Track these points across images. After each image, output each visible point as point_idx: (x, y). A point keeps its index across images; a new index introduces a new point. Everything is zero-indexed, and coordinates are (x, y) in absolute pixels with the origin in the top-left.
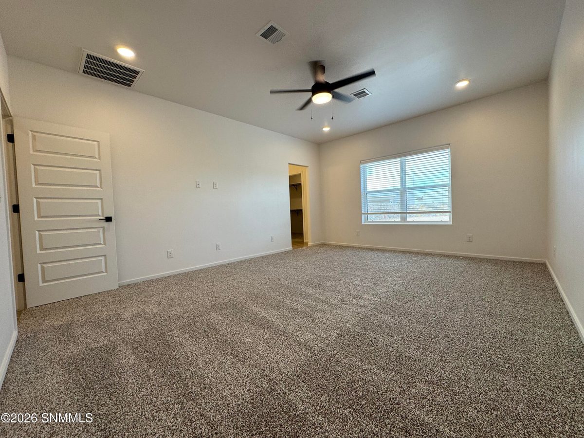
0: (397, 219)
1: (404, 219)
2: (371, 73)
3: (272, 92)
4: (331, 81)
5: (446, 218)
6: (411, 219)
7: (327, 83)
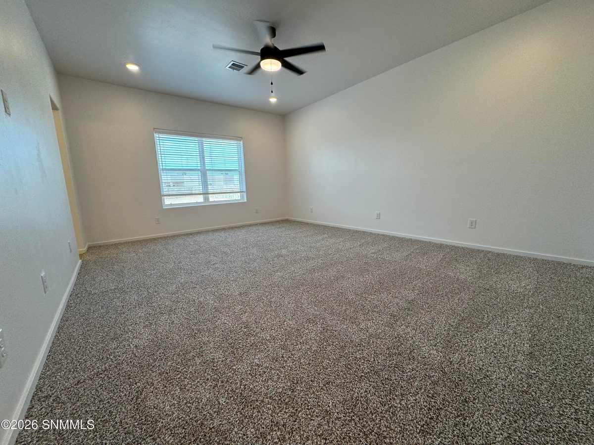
0: (200, 199)
1: (206, 199)
2: (320, 48)
3: (215, 47)
4: (281, 48)
5: (236, 197)
6: (212, 198)
7: (276, 48)
